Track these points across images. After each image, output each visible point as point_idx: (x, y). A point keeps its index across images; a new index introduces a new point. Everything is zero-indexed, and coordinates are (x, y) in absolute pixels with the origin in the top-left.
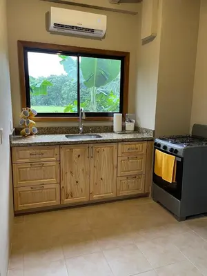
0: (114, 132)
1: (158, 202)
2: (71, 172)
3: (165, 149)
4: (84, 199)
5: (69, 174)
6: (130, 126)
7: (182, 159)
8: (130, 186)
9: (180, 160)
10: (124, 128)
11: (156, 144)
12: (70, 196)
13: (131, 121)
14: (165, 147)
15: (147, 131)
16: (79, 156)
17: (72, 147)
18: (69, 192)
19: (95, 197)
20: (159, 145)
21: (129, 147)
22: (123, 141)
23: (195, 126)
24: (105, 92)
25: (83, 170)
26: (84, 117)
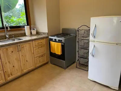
0: (26, 36)
1: (54, 64)
2: (9, 62)
3: (55, 41)
4: (19, 74)
5: (8, 63)
6: (34, 32)
7: (64, 43)
8: (41, 61)
9: (63, 44)
10: (31, 33)
11: (50, 39)
12: (11, 75)
13: (34, 30)
14: (55, 40)
15: (44, 33)
16: (12, 52)
17: (7, 47)
18: (9, 73)
19: (25, 71)
20: (52, 39)
21: (38, 42)
22: (35, 40)
23: (63, 29)
24: (9, 15)
25: (16, 59)
26: (9, 29)
